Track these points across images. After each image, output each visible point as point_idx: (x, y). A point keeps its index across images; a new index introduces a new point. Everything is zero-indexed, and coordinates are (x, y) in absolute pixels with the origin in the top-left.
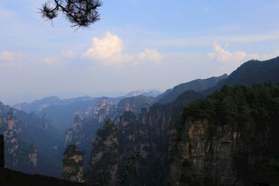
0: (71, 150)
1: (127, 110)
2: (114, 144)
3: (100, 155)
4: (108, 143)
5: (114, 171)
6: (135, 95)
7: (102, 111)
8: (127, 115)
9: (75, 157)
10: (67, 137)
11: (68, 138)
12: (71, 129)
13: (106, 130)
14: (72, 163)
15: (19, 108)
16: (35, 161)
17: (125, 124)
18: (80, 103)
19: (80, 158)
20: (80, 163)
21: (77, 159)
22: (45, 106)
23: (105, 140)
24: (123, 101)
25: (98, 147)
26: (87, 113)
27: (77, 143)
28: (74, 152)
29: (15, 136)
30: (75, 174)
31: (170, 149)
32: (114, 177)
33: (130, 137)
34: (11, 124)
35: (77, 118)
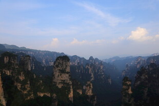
0: (126, 79)
1: (152, 62)
2: (146, 78)
3: (139, 82)
4: (143, 77)
5: (146, 91)
6: (156, 55)
7: (139, 63)
8: (152, 65)
9: (127, 82)
10: (123, 74)
12: (125, 70)
13: (142, 71)
14: (126, 84)
15: (104, 61)
16: (110, 82)
17: (151, 69)
18: (128, 59)
19: (130, 83)
20: (130, 85)
22: (113, 60)
23: (141, 76)
24: (149, 58)
25: (138, 78)
26: (132, 63)
27: (128, 76)
29: (103, 72)
30: (128, 89)
32: (146, 94)
33: (154, 76)
34: (102, 67)
35: (127, 66)
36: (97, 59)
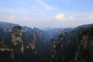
0: (53, 40)
1: (66, 31)
2: (63, 39)
3: (59, 42)
4: (61, 39)
5: (62, 46)
6: (68, 28)
7: (60, 32)
8: (66, 33)
9: (53, 42)
11: (52, 37)
12: (53, 35)
13: (61, 36)
14: (53, 43)
15: (42, 30)
16: (45, 41)
17: (65, 35)
18: (55, 30)
19: (55, 42)
20: (55, 43)
21: (54, 42)
23: (60, 38)
24: (65, 29)
25: (59, 40)
26: (56, 32)
27: (54, 38)
28: (53, 41)
29: (41, 36)
30: (53, 45)
31: (76, 42)
32: (62, 47)
33: (66, 38)
34: (40, 33)
35: (54, 33)
36: (38, 29)
